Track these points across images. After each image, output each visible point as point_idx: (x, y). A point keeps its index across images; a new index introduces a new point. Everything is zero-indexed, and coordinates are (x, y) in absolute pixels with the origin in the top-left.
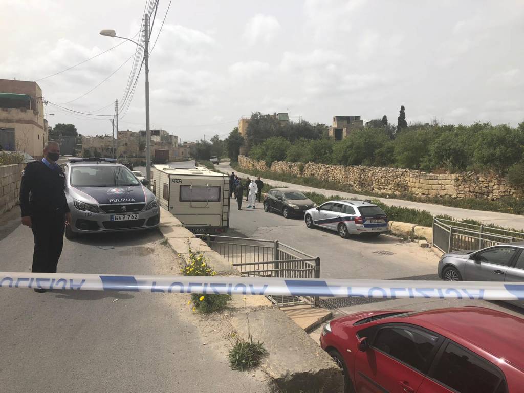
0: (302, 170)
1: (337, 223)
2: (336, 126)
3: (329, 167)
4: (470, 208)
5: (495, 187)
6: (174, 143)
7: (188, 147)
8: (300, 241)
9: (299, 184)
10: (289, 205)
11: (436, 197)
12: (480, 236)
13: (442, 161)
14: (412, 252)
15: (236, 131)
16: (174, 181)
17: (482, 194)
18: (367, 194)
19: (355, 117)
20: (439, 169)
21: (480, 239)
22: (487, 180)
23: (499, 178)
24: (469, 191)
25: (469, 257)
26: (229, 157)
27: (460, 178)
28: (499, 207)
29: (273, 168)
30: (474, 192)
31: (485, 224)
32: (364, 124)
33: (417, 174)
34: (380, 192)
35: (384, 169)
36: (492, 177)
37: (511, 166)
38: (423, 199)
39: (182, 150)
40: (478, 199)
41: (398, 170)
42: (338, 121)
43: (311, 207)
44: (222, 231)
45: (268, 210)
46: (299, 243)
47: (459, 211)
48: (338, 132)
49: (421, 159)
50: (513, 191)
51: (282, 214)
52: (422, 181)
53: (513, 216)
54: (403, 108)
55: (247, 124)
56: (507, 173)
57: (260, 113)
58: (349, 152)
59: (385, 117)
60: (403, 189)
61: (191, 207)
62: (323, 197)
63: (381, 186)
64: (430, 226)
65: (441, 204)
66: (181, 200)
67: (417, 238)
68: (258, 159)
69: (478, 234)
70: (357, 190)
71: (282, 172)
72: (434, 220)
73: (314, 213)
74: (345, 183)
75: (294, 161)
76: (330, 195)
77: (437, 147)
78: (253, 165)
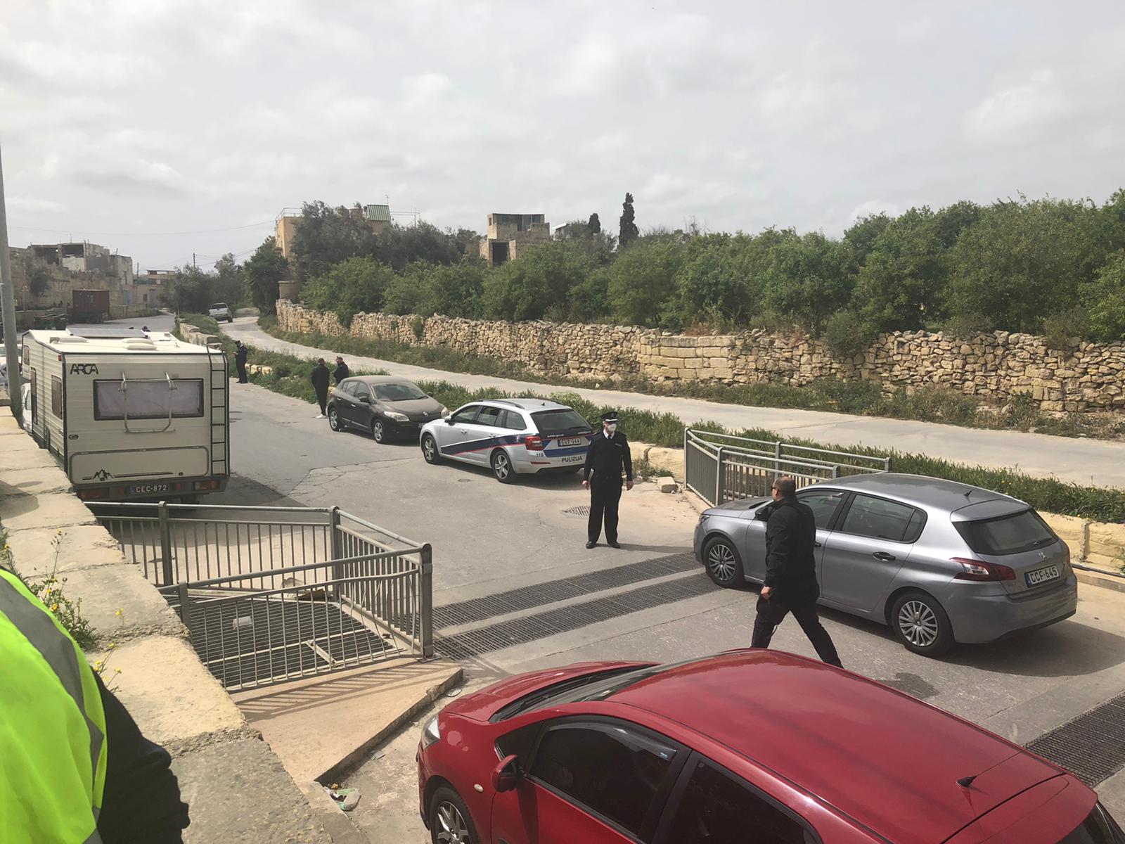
0: (419, 331)
1: (490, 450)
2: (494, 236)
3: (476, 325)
4: (759, 404)
5: (803, 360)
6: (121, 274)
7: (159, 282)
8: (405, 497)
9: (414, 363)
10: (385, 413)
11: (693, 383)
12: (777, 465)
13: (703, 309)
14: (643, 506)
15: (270, 244)
16: (77, 371)
17: (780, 373)
18: (556, 381)
19: (533, 215)
20: (696, 325)
21: (776, 471)
22: (790, 346)
23: (810, 341)
24: (757, 369)
25: (754, 516)
26: (256, 305)
27: (738, 343)
28: (813, 400)
29: (355, 327)
30: (765, 370)
31: (786, 437)
32: (552, 231)
33: (653, 336)
34: (582, 377)
35: (588, 327)
36: (797, 341)
37: (832, 314)
38: (667, 388)
39: (143, 289)
40: (773, 385)
41: (616, 330)
42: (499, 224)
43: (435, 415)
44: (213, 487)
45: (339, 427)
46: (405, 501)
47: (736, 411)
48: (499, 249)
49: (663, 306)
50: (835, 365)
51: (369, 435)
52: (663, 350)
53: (837, 415)
54: (629, 198)
55: (293, 229)
56: (824, 329)
57: (322, 204)
58: (516, 293)
59: (594, 218)
60: (628, 369)
61: (128, 432)
62: (463, 390)
63: (583, 365)
64: (680, 446)
65: (703, 397)
66: (98, 416)
67: (653, 473)
68: (322, 309)
69: (773, 462)
70: (536, 374)
71: (376, 337)
72: (687, 434)
73: (439, 430)
74: (511, 360)
75: (403, 312)
76: (478, 388)
77: (692, 279)
78: (311, 323)
